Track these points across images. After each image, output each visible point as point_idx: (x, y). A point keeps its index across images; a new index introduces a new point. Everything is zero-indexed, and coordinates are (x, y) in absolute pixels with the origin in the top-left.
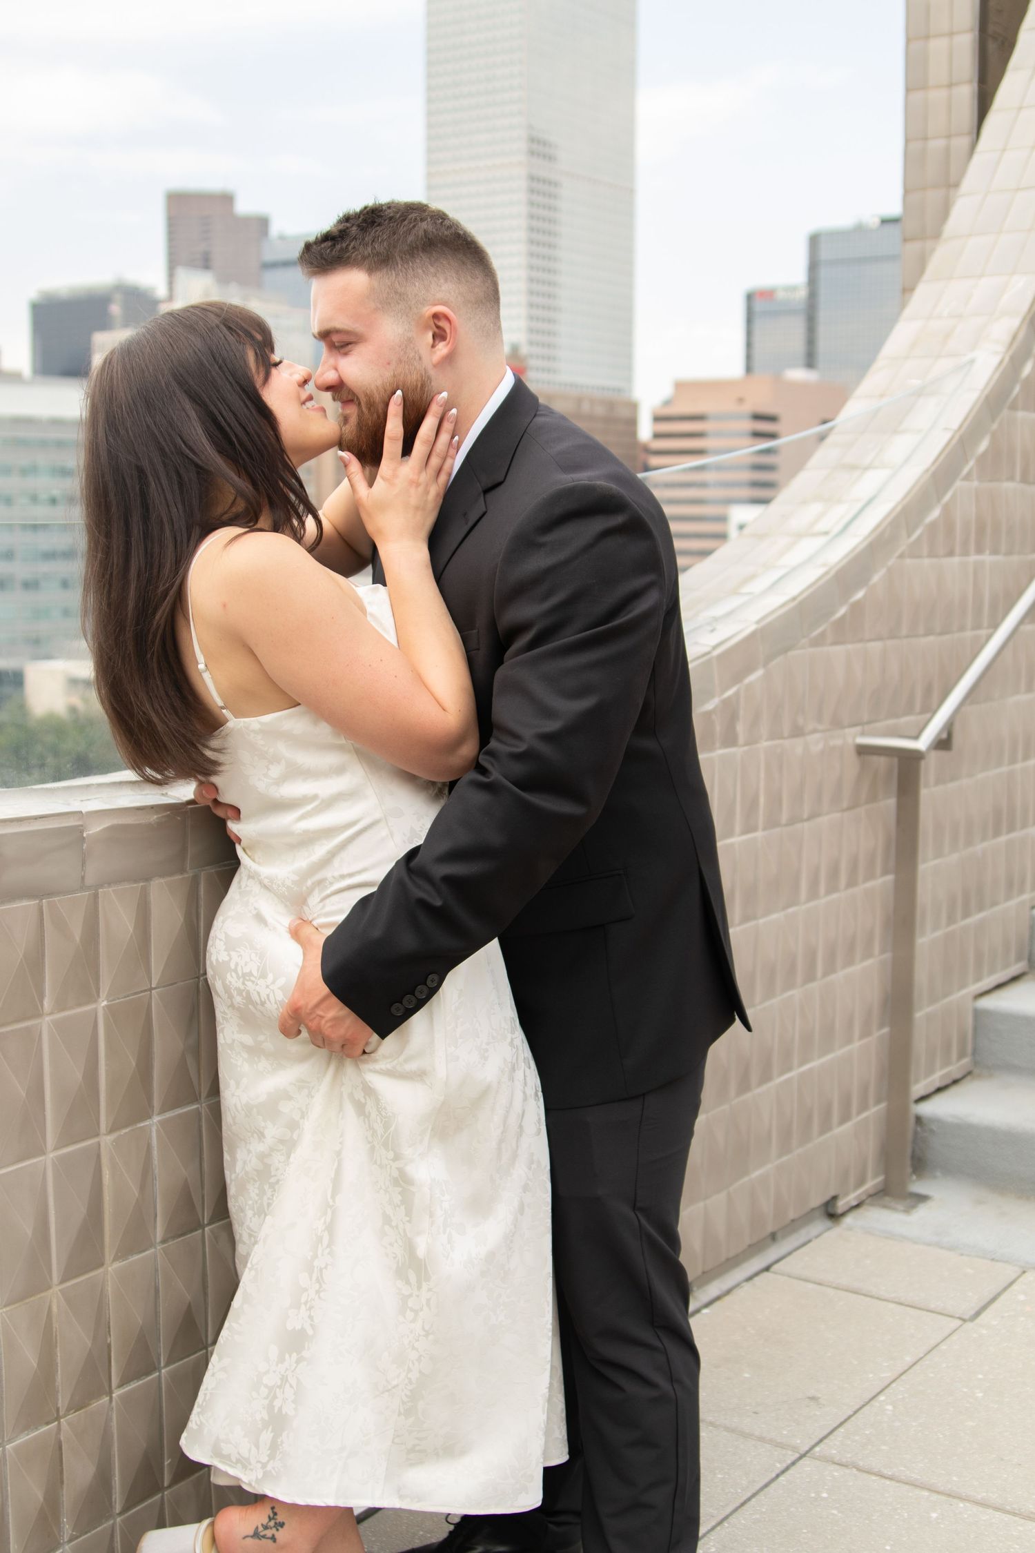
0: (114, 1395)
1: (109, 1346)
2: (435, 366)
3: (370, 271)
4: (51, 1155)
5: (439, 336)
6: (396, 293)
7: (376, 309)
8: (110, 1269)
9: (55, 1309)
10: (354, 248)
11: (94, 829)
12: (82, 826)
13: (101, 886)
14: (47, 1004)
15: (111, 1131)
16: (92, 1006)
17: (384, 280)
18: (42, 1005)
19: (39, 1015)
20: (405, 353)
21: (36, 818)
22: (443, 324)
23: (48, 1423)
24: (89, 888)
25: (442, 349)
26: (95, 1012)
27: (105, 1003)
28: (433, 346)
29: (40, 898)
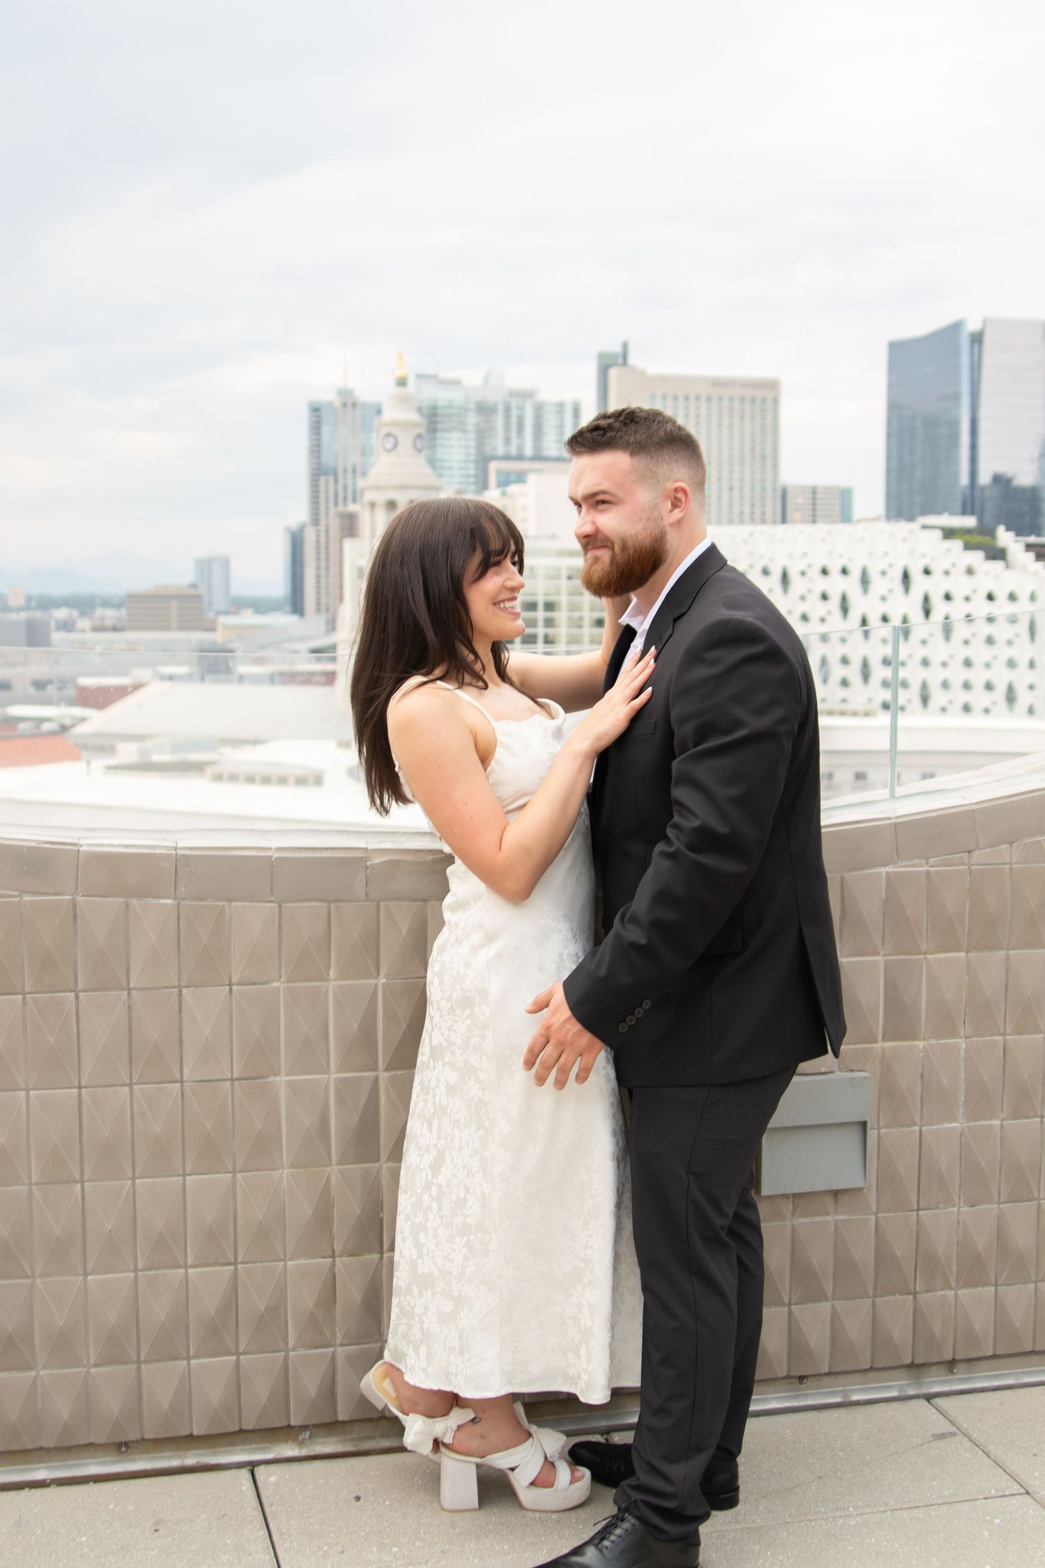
0: (385, 1255)
1: (381, 1220)
2: (671, 525)
3: (632, 454)
4: (334, 1076)
5: (675, 506)
6: (650, 471)
7: (635, 482)
8: (384, 1166)
9: (333, 1180)
10: (620, 436)
11: (377, 860)
12: (365, 857)
13: (384, 900)
14: (332, 973)
15: (387, 1069)
16: (372, 982)
17: (641, 462)
18: (328, 974)
19: (325, 979)
20: (652, 514)
21: (327, 849)
22: (680, 495)
23: (324, 1257)
24: (372, 900)
25: (677, 514)
26: (376, 986)
27: (384, 980)
28: (671, 511)
29: (329, 902)
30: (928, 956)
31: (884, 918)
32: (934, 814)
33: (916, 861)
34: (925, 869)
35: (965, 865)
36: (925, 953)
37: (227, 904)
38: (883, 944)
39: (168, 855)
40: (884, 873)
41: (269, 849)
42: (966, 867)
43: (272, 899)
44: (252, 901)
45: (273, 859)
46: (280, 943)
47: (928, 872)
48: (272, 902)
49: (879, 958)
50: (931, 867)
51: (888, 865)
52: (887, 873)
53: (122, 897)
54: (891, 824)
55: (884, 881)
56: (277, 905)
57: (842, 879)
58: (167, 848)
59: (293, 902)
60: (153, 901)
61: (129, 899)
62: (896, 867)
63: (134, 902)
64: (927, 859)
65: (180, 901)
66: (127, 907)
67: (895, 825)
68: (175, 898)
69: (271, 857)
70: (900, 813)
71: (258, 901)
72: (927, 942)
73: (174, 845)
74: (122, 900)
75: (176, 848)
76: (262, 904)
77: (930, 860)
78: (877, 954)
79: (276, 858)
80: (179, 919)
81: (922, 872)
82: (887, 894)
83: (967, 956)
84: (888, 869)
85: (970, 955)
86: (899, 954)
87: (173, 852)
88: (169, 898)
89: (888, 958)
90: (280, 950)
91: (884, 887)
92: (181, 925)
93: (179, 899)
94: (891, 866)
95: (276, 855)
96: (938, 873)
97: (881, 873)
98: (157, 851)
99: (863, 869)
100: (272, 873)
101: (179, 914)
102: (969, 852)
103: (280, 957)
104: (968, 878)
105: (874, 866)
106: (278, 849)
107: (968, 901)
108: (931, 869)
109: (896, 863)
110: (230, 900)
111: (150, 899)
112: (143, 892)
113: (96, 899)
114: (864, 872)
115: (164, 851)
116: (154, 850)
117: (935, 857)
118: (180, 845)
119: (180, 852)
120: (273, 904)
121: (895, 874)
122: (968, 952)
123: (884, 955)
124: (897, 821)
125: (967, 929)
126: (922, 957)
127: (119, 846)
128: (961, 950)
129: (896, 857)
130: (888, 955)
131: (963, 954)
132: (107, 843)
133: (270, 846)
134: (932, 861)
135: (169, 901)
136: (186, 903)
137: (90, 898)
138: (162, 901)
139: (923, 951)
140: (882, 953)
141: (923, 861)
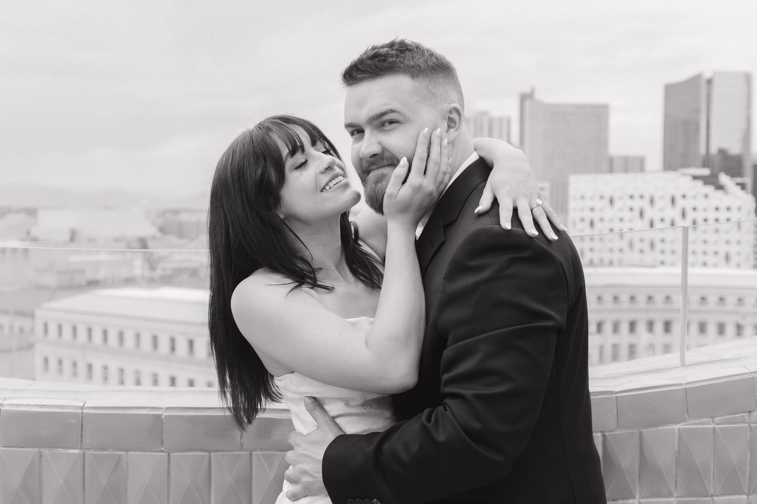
6: (430, 92)
17: (421, 84)
24: (246, 450)
29: (210, 451)
30: (715, 498)
31: (677, 466)
32: (719, 381)
33: (704, 420)
34: (711, 426)
35: (746, 422)
36: (712, 496)
37: (123, 453)
38: (676, 487)
39: (76, 413)
40: (676, 430)
41: (161, 408)
42: (747, 425)
43: (163, 449)
44: (145, 451)
45: (163, 417)
46: (169, 485)
47: (714, 428)
48: (163, 451)
49: (673, 499)
50: (717, 424)
51: (679, 423)
52: (679, 429)
53: (37, 447)
54: (682, 389)
55: (676, 437)
56: (167, 454)
57: (641, 434)
58: (74, 407)
59: (180, 452)
60: (62, 451)
61: (43, 449)
62: (687, 425)
63: (46, 451)
64: (713, 418)
65: (85, 450)
66: (41, 456)
67: (686, 390)
68: (81, 449)
69: (160, 416)
70: (690, 380)
71: (151, 451)
72: (713, 487)
73: (82, 405)
74: (36, 450)
75: (82, 408)
76: (154, 454)
77: (716, 419)
78: (671, 495)
79: (166, 416)
80: (84, 466)
81: (710, 428)
82: (679, 447)
83: (748, 498)
84: (680, 426)
85: (750, 497)
86: (688, 496)
87: (80, 411)
88: (76, 448)
89: (681, 499)
90: (169, 490)
91: (676, 441)
92: (86, 470)
93: (85, 449)
94: (682, 424)
95: (165, 414)
96: (722, 429)
97: (674, 429)
98: (66, 410)
99: (658, 426)
100: (162, 428)
101: (84, 461)
102: (750, 412)
103: (168, 496)
104: (749, 434)
105: (667, 424)
106: (168, 409)
107: (749, 453)
108: (716, 426)
109: (686, 421)
110: (127, 450)
111: (60, 449)
112: (53, 443)
113: (14, 449)
114: (660, 428)
115: (72, 411)
116: (64, 409)
117: (720, 416)
118: (86, 405)
119: (85, 411)
120: (163, 454)
121: (685, 430)
122: (748, 494)
123: (677, 497)
124: (687, 386)
125: (748, 476)
126: (709, 499)
127: (35, 405)
128: (743, 494)
129: (687, 416)
130: (681, 497)
131: (745, 497)
132: (24, 404)
133: (160, 406)
134: (717, 419)
135: (76, 451)
136: (90, 452)
137: (9, 449)
138: (70, 451)
139: (710, 494)
140: (675, 495)
141: (710, 420)
